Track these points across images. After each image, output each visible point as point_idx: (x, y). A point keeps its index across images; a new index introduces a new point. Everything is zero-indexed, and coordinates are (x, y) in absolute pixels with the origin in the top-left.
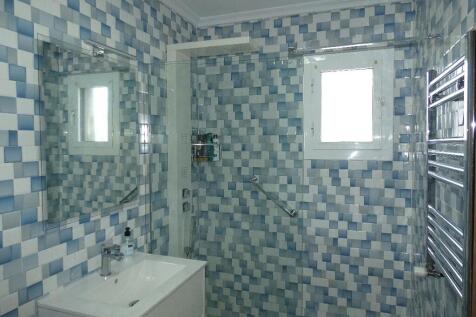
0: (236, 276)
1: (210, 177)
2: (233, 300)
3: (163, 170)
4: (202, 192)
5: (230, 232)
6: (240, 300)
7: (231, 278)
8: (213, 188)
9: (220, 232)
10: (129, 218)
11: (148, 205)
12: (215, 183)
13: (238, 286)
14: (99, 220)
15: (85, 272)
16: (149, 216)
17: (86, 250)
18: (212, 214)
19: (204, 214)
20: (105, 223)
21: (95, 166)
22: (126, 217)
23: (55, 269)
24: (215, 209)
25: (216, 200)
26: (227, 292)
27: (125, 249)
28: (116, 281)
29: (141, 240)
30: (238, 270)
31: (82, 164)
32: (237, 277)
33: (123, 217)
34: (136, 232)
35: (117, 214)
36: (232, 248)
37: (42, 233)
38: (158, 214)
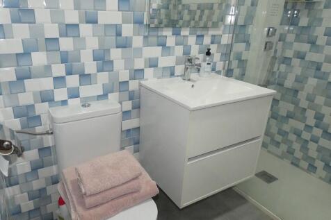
0: (307, 126)
1: (304, 21)
2: (297, 146)
3: (252, 5)
4: (290, 38)
5: (312, 82)
6: (304, 148)
7: (301, 126)
8: (305, 34)
9: (300, 80)
10: (212, 43)
11: (231, 35)
12: (308, 27)
13: (306, 136)
14: (187, 36)
15: (172, 74)
16: (230, 46)
17: (175, 57)
18: (296, 62)
19: (286, 60)
20: (192, 40)
21: (199, 12)
22: (210, 41)
23: (153, 64)
24: (301, 56)
25: (305, 47)
26: (292, 137)
27: (204, 65)
28: (193, 86)
29: (220, 66)
30: (311, 121)
31: (190, 12)
32: (308, 128)
33: (207, 40)
34: (217, 56)
35: (202, 36)
36: (310, 99)
37: (146, 34)
38: (239, 47)
